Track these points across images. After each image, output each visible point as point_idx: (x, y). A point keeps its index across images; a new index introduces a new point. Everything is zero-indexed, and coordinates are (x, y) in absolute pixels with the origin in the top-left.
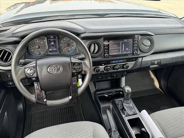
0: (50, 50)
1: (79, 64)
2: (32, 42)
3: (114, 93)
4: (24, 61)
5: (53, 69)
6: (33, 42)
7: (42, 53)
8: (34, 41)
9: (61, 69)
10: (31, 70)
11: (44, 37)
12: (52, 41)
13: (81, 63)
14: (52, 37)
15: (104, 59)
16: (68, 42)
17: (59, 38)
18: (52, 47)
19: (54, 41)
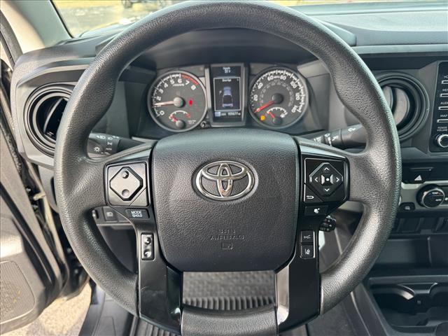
0: (218, 114)
1: (339, 166)
2: (163, 84)
3: (436, 291)
4: (118, 141)
5: (219, 177)
6: (166, 85)
7: (190, 122)
8: (168, 81)
9: (254, 183)
10: (127, 177)
11: (202, 68)
12: (227, 84)
13: (347, 161)
14: (227, 70)
15: (430, 156)
16: (281, 86)
17: (250, 74)
18: (224, 105)
19: (235, 85)
